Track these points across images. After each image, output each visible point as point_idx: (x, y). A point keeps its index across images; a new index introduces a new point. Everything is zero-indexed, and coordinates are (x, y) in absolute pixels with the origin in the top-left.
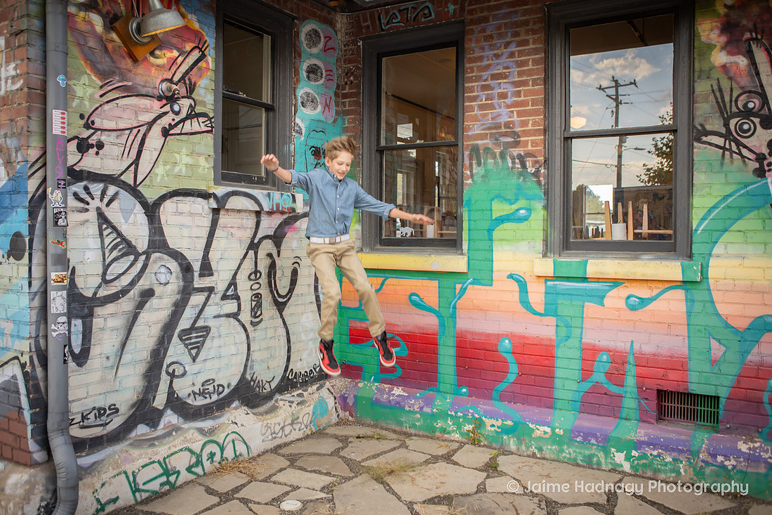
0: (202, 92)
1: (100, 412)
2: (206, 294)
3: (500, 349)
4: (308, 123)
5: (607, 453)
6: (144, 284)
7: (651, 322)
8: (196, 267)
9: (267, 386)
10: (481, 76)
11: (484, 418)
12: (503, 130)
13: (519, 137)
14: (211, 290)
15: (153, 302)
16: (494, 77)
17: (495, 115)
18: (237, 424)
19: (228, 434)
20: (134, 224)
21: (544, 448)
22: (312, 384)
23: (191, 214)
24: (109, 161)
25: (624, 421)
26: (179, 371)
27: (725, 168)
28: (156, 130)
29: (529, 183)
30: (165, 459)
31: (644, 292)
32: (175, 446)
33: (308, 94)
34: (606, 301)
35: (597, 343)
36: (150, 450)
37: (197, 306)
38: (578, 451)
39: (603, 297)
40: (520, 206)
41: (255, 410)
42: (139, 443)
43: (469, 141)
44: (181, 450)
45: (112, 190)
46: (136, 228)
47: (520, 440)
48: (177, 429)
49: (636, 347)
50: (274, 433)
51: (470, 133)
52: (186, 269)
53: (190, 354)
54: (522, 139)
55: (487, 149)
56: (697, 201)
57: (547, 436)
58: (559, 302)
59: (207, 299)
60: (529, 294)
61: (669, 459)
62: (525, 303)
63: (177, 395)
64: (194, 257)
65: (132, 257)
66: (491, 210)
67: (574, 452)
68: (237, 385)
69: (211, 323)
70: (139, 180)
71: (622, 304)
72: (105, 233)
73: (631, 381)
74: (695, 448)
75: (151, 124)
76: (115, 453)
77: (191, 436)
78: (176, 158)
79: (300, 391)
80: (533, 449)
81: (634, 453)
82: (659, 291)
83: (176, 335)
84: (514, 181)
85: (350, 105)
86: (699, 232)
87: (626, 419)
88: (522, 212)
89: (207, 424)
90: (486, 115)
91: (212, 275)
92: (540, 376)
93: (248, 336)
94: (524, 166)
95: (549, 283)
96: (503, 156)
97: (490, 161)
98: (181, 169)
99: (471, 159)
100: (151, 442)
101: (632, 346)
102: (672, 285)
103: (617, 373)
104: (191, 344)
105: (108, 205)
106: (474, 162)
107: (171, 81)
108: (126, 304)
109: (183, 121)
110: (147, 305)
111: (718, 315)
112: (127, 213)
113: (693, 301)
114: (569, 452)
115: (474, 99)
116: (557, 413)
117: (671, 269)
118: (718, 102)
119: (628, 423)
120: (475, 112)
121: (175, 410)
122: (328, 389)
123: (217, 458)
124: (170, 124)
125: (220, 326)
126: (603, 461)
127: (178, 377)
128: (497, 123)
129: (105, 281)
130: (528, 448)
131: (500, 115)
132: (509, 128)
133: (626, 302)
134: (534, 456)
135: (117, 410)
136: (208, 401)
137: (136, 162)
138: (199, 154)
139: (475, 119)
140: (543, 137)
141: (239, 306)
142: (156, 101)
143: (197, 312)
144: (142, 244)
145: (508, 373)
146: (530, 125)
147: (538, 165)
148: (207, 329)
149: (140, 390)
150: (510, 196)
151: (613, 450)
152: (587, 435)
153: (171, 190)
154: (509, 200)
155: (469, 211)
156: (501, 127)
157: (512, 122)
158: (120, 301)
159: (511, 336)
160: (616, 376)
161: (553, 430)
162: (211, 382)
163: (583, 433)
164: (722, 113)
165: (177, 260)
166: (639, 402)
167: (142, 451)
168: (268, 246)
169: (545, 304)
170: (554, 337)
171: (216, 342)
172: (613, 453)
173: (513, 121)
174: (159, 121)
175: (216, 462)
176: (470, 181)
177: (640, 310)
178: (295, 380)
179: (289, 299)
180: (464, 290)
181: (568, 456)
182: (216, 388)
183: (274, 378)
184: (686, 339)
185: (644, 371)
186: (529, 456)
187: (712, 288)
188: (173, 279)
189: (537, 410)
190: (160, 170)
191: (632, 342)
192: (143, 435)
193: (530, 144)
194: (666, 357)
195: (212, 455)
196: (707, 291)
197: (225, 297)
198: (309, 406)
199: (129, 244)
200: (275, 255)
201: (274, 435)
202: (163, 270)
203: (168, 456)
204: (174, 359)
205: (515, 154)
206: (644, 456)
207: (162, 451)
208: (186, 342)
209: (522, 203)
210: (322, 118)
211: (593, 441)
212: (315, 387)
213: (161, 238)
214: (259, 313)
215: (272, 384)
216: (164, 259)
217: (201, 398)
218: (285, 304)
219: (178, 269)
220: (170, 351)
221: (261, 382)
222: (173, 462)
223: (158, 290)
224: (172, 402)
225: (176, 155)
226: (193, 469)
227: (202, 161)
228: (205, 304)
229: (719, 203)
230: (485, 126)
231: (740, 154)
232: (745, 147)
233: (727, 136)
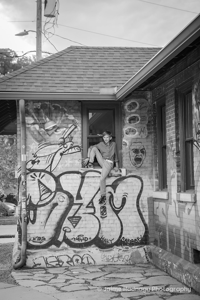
0: (76, 139)
1: (39, 238)
2: (79, 205)
3: (174, 232)
4: (130, 140)
6: (54, 201)
7: (191, 219)
8: (75, 196)
9: (110, 242)
11: (168, 261)
14: (81, 204)
15: (58, 207)
16: (169, 118)
18: (90, 252)
19: (85, 254)
20: (50, 183)
22: (136, 245)
23: (72, 179)
24: (42, 165)
26: (68, 230)
27: (197, 155)
28: (58, 154)
30: (58, 256)
31: (189, 207)
32: (63, 254)
33: (130, 129)
34: (185, 211)
35: (185, 229)
36: (53, 253)
37: (75, 209)
39: (185, 209)
41: (100, 249)
42: (51, 250)
43: (167, 144)
44: (64, 255)
45: (43, 174)
46: (51, 184)
48: (66, 249)
51: (167, 141)
52: (70, 197)
53: (73, 225)
54: (173, 143)
55: (169, 148)
56: (194, 169)
58: (180, 211)
59: (80, 207)
60: (176, 208)
62: (176, 212)
63: (67, 238)
64: (74, 194)
65: (50, 193)
66: (171, 173)
68: (94, 239)
69: (81, 215)
70: (52, 170)
72: (41, 186)
76: (42, 251)
77: (70, 252)
79: (128, 247)
83: (67, 218)
84: (173, 161)
86: (195, 181)
89: (77, 250)
91: (82, 199)
92: (179, 244)
93: (99, 222)
95: (178, 204)
96: (171, 150)
97: (170, 153)
98: (68, 165)
100: (55, 251)
102: (192, 204)
104: (73, 222)
105: (41, 178)
107: (63, 138)
108: (48, 207)
109: (68, 149)
110: (56, 208)
111: (199, 216)
112: (48, 180)
113: (196, 210)
115: (167, 127)
118: (195, 128)
120: (168, 132)
121: (66, 243)
122: (144, 249)
123: (80, 261)
124: (63, 152)
125: (86, 217)
127: (68, 232)
129: (40, 200)
132: (172, 139)
133: (188, 211)
135: (45, 239)
136: (80, 242)
137: (51, 165)
138: (75, 159)
139: (168, 135)
141: (95, 211)
142: (58, 145)
143: (75, 211)
144: (53, 189)
145: (175, 242)
148: (80, 218)
149: (53, 234)
150: (173, 167)
153: (63, 172)
155: (168, 173)
157: (172, 137)
158: (46, 206)
162: (82, 236)
164: (196, 132)
165: (66, 194)
167: (51, 252)
168: (110, 189)
170: (180, 227)
171: (84, 222)
174: (59, 151)
175: (79, 263)
176: (168, 161)
177: (190, 215)
178: (125, 242)
179: (121, 209)
182: (84, 238)
183: (113, 239)
188: (65, 200)
190: (59, 166)
192: (54, 248)
193: (174, 146)
195: (77, 260)
197: (87, 207)
198: (129, 253)
199: (49, 189)
200: (113, 192)
201: (108, 260)
202: (61, 197)
204: (66, 226)
207: (57, 254)
208: (71, 221)
209: (174, 170)
212: (137, 247)
213: (60, 187)
214: (105, 213)
215: (112, 241)
216: (61, 194)
217: (77, 240)
218: (119, 211)
219: (67, 197)
220: (65, 223)
221: (106, 240)
222: (61, 258)
223: (59, 203)
224: (65, 240)
225: (66, 161)
226: (69, 263)
227: (77, 162)
228: (79, 209)
229: (197, 169)
230: (169, 138)
231: (199, 149)
232: (199, 146)
233: (197, 142)
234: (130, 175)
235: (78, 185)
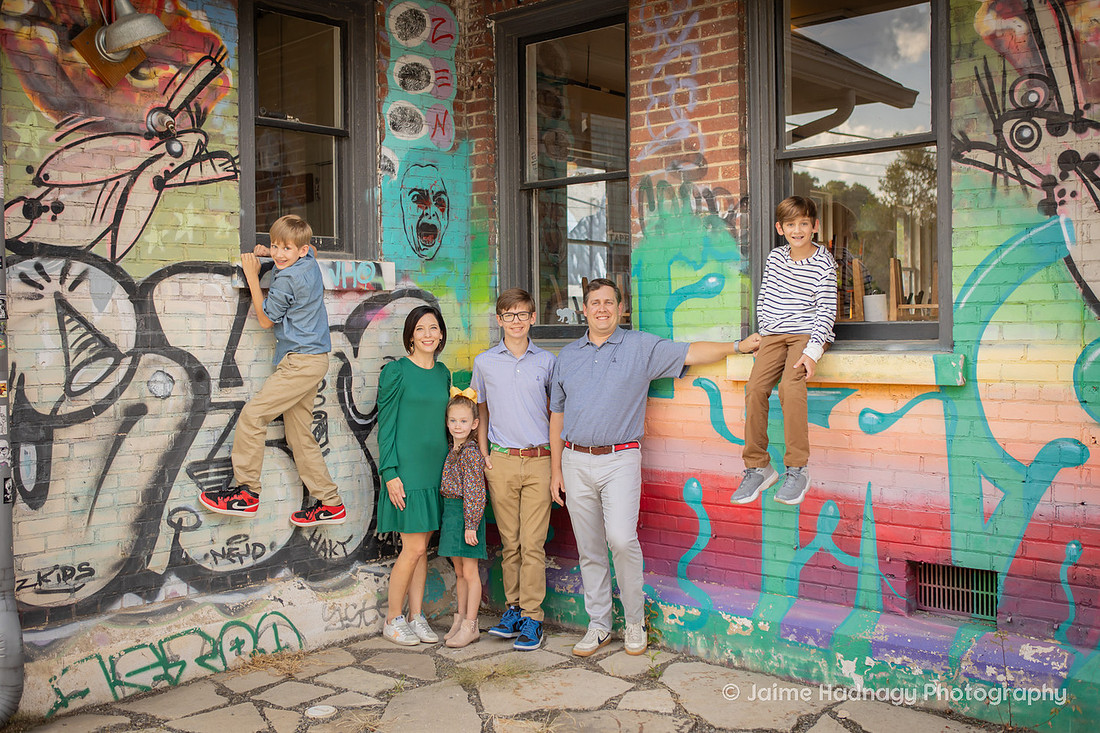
0: (218, 121)
1: (66, 573)
2: (231, 412)
3: (686, 497)
4: (404, 154)
5: (831, 660)
6: (130, 396)
7: (895, 452)
8: (214, 373)
9: (339, 549)
10: (652, 69)
11: (660, 604)
12: (684, 152)
13: (705, 162)
14: (239, 406)
15: (145, 423)
16: (671, 69)
17: (672, 129)
18: (281, 601)
19: (266, 615)
20: (113, 313)
21: (744, 652)
23: (204, 298)
24: (74, 228)
25: (859, 611)
26: (189, 520)
27: (998, 201)
28: (145, 181)
29: (721, 235)
30: (161, 643)
31: (884, 404)
32: (178, 626)
33: (403, 111)
34: (831, 419)
35: (820, 486)
36: (139, 630)
37: (216, 429)
38: (791, 657)
39: (827, 414)
40: (709, 272)
41: (316, 585)
42: (124, 618)
43: (638, 172)
44: (188, 632)
45: (77, 267)
46: (117, 319)
47: (711, 640)
48: (185, 603)
49: (875, 492)
50: (346, 618)
51: (638, 159)
52: (198, 375)
54: (710, 165)
55: (662, 184)
56: (957, 257)
57: (747, 633)
60: (724, 410)
61: (918, 671)
62: (719, 424)
63: (187, 555)
64: (212, 359)
65: (110, 360)
66: (670, 279)
67: (786, 658)
68: (287, 545)
71: (853, 424)
72: (69, 327)
73: (868, 547)
74: (954, 654)
75: (135, 174)
76: (86, 629)
77: (205, 614)
78: (177, 219)
80: (729, 654)
81: (869, 661)
82: (906, 402)
83: (183, 470)
84: (700, 231)
85: (478, 122)
86: (962, 306)
87: (864, 608)
88: (712, 280)
89: (233, 599)
90: (659, 130)
91: (240, 384)
92: (742, 539)
94: (712, 207)
96: (683, 193)
97: (667, 202)
98: (186, 234)
99: (640, 200)
100: (142, 619)
101: (869, 490)
102: (924, 392)
103: (849, 533)
104: (207, 483)
105: (72, 288)
106: (645, 204)
107: (166, 110)
108: (103, 426)
109: (188, 165)
110: (136, 427)
111: (991, 439)
112: (101, 299)
113: (955, 417)
114: (779, 659)
115: (643, 105)
116: (765, 597)
118: (985, 95)
119: (865, 614)
120: (645, 126)
121: (182, 576)
123: (248, 647)
124: (166, 172)
126: (825, 673)
127: (187, 529)
128: (674, 142)
129: (69, 393)
130: (721, 652)
131: (679, 129)
132: (692, 148)
133: (860, 420)
134: (729, 664)
135: (92, 572)
136: (237, 566)
137: (114, 227)
138: (216, 212)
139: (646, 137)
140: (738, 162)
142: (143, 140)
143: (217, 437)
144: (126, 341)
145: (697, 534)
146: (720, 143)
147: (732, 206)
149: (127, 545)
150: (695, 256)
151: (839, 656)
152: (803, 632)
153: (168, 264)
154: (695, 262)
155: (640, 281)
156: (680, 148)
157: (695, 140)
158: (93, 420)
159: (700, 476)
160: (848, 540)
161: (755, 624)
162: (243, 539)
163: (797, 628)
164: (991, 112)
165: (182, 364)
166: (882, 580)
167: (127, 630)
168: (339, 342)
172: (839, 661)
173: (696, 138)
174: (148, 169)
175: (245, 653)
176: (639, 235)
177: (880, 434)
178: (389, 543)
181: (776, 665)
182: (251, 548)
183: (351, 537)
184: (947, 478)
185: (889, 531)
186: (722, 665)
187: (982, 396)
188: (176, 390)
189: (737, 592)
190: (152, 237)
191: (870, 484)
192: (132, 608)
193: (720, 173)
194: (918, 507)
195: (238, 644)
196: (974, 402)
199: (105, 341)
200: (349, 352)
201: (345, 622)
202: (160, 377)
203: (166, 640)
204: (181, 504)
205: (701, 190)
206: (882, 666)
207: (157, 632)
208: (200, 480)
209: (711, 266)
210: (431, 145)
211: (811, 642)
213: (157, 333)
214: (323, 440)
215: (347, 546)
216: (160, 363)
217: (226, 561)
218: (369, 427)
219: (185, 376)
220: (175, 492)
221: (328, 544)
222: (175, 648)
223: (153, 406)
224: (178, 564)
225: (178, 215)
226: (207, 662)
227: (221, 221)
228: (230, 427)
229: (989, 258)
230: (658, 148)
231: (1019, 177)
232: (1027, 166)
233: (999, 149)
234: (404, 287)
235: (227, 324)
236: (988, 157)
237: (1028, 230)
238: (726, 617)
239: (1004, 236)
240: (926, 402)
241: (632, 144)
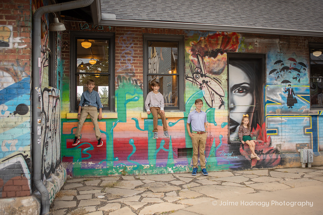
3: (130, 143)
4: (58, 62)
5: (166, 169)
7: (176, 129)
8: (47, 118)
9: (54, 165)
10: (121, 53)
11: (127, 166)
12: (129, 71)
13: (135, 74)
14: (48, 127)
15: (43, 132)
16: (126, 53)
17: (126, 66)
18: (56, 179)
19: (56, 183)
21: (147, 172)
22: (59, 165)
23: (46, 97)
26: (45, 159)
27: (193, 87)
29: (138, 89)
31: (173, 121)
33: (58, 51)
35: (161, 137)
37: (47, 133)
40: (135, 96)
43: (117, 74)
44: (52, 189)
47: (139, 171)
49: (172, 137)
50: (61, 183)
51: (117, 71)
53: (46, 152)
55: (124, 77)
56: (186, 95)
57: (148, 168)
58: (149, 126)
59: (48, 130)
60: (139, 124)
61: (183, 167)
62: (138, 127)
63: (45, 168)
66: (125, 97)
67: (157, 171)
69: (48, 140)
73: (171, 147)
74: (189, 163)
77: (51, 184)
79: (59, 168)
80: (144, 173)
81: (174, 167)
82: (177, 120)
83: (45, 144)
84: (133, 88)
86: (187, 104)
87: (170, 158)
88: (136, 98)
89: (51, 180)
90: (123, 66)
91: (49, 121)
92: (143, 150)
93: (52, 146)
94: (136, 83)
95: (145, 120)
96: (129, 79)
97: (125, 81)
98: (45, 80)
99: (118, 80)
102: (181, 118)
104: (46, 148)
106: (119, 81)
107: (44, 46)
114: (155, 171)
115: (119, 60)
116: (149, 160)
117: (181, 114)
118: (191, 69)
120: (119, 64)
122: (63, 167)
123: (56, 192)
124: (44, 63)
126: (165, 172)
127: (45, 161)
130: (142, 173)
131: (128, 66)
132: (132, 71)
134: (144, 175)
136: (48, 171)
138: (47, 74)
139: (119, 66)
140: (143, 75)
141: (51, 133)
142: (42, 54)
143: (47, 136)
145: (133, 150)
146: (138, 70)
147: (141, 83)
148: (48, 143)
151: (168, 168)
152: (160, 165)
154: (132, 94)
155: (117, 97)
156: (128, 70)
157: (133, 69)
159: (133, 138)
160: (167, 146)
161: (150, 165)
162: (49, 163)
163: (159, 164)
164: (192, 72)
165: (45, 115)
166: (173, 153)
169: (144, 127)
170: (147, 137)
171: (49, 148)
176: (117, 87)
177: (172, 126)
179: (56, 131)
180: (116, 124)
181: (155, 172)
182: (49, 166)
184: (185, 133)
185: (174, 144)
189: (143, 161)
193: (138, 76)
194: (180, 139)
198: (63, 173)
205: (134, 79)
206: (177, 168)
209: (136, 95)
210: (60, 60)
211: (162, 166)
213: (43, 107)
229: (192, 96)
230: (123, 69)
231: (196, 83)
232: (197, 82)
233: (193, 78)
236: (192, 80)
237: (198, 92)
238: (143, 165)
239: (194, 92)
240: (181, 120)
241: (116, 68)
